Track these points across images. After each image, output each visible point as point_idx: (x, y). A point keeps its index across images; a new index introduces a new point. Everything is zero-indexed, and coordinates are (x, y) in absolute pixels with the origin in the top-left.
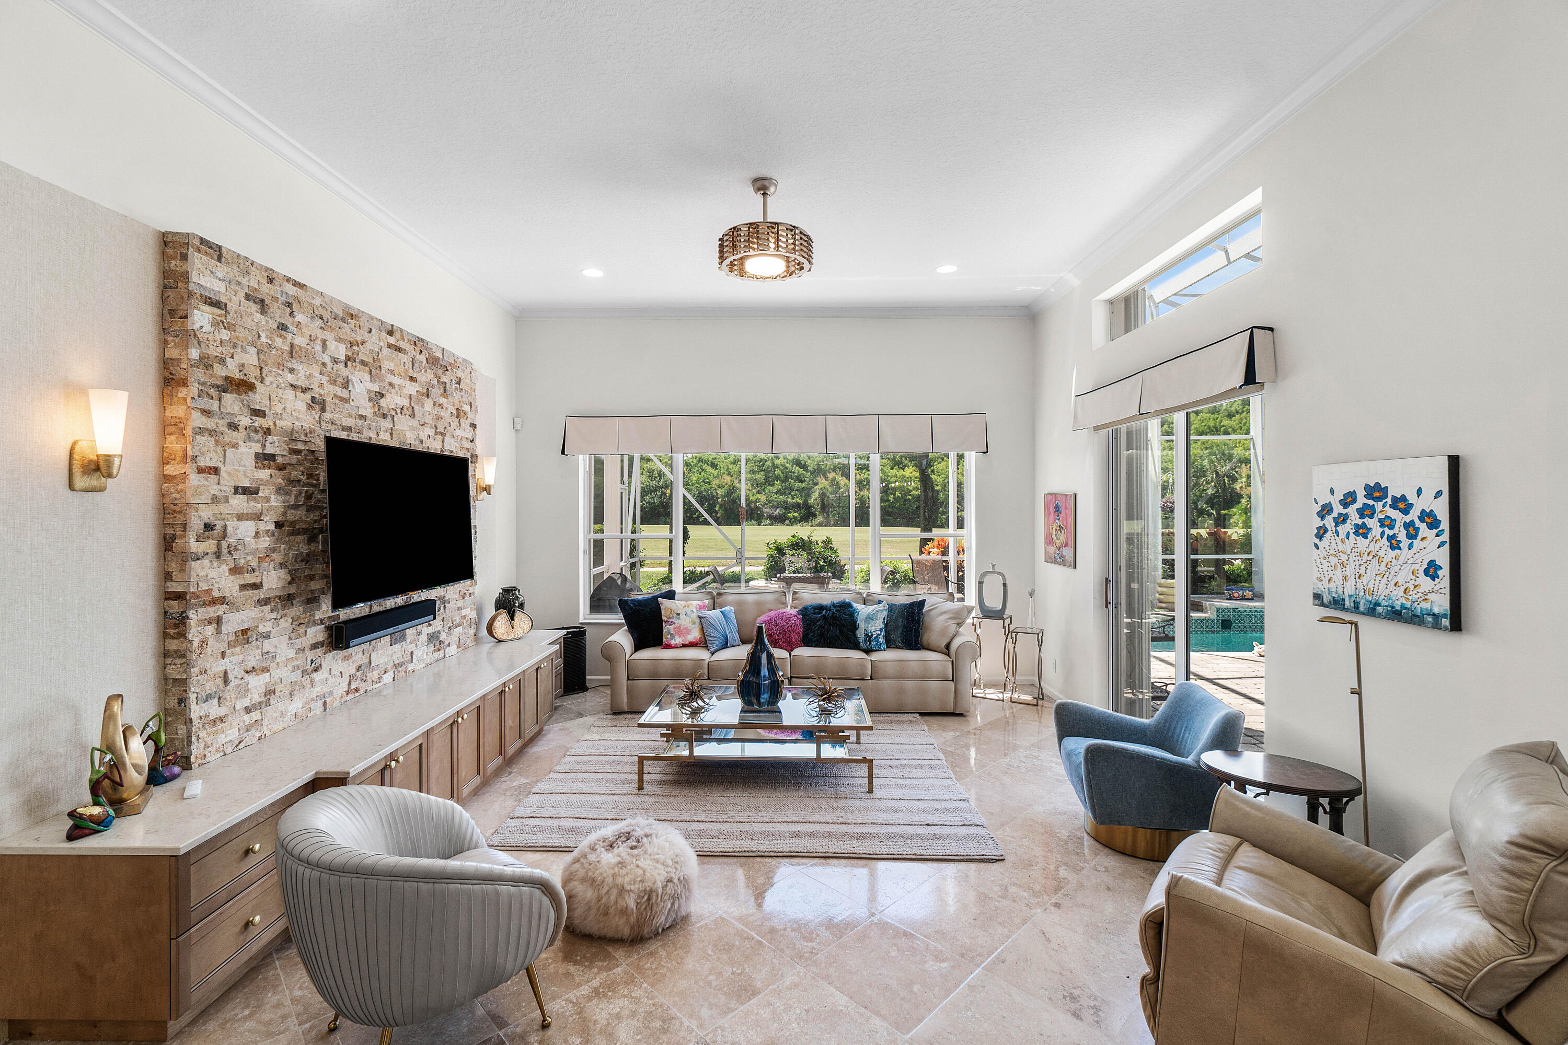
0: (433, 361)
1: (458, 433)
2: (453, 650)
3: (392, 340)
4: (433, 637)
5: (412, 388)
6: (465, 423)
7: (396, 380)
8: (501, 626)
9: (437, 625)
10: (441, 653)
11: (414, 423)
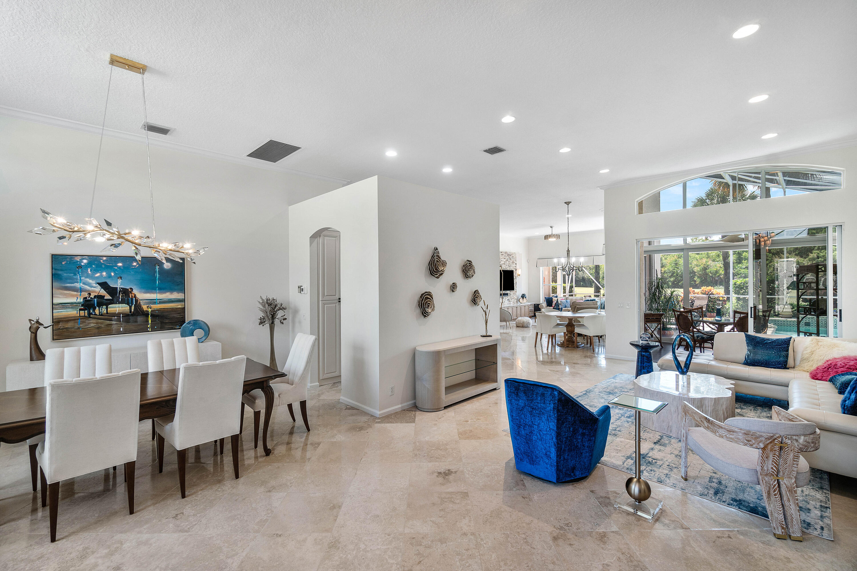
0: (508, 255)
1: (513, 266)
2: (512, 303)
3: (502, 254)
4: (508, 300)
5: (505, 260)
6: (514, 264)
7: (502, 260)
8: (521, 300)
9: (509, 298)
10: (510, 303)
11: (505, 265)
